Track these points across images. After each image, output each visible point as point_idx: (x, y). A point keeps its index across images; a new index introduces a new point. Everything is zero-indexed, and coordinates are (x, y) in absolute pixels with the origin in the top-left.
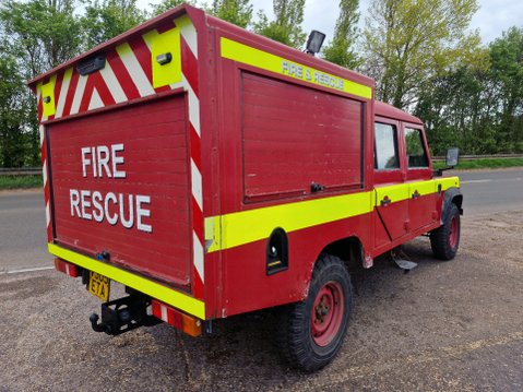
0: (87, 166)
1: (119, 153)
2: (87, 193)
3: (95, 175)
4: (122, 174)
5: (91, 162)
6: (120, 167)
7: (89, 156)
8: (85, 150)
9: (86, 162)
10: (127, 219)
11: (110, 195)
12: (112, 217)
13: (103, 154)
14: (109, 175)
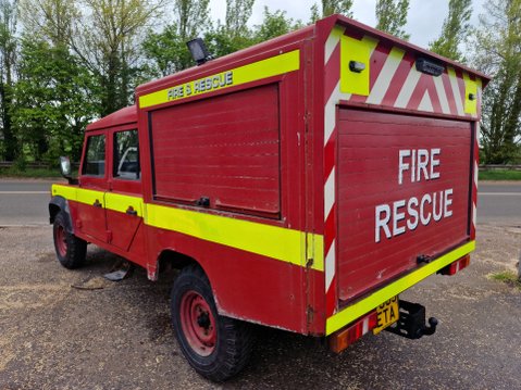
0: (403, 171)
1: (436, 157)
2: (402, 203)
3: (413, 180)
4: (437, 175)
5: (410, 166)
6: (436, 169)
8: (403, 153)
9: (403, 166)
10: (437, 213)
11: (427, 197)
12: (425, 217)
13: (423, 157)
14: (427, 178)
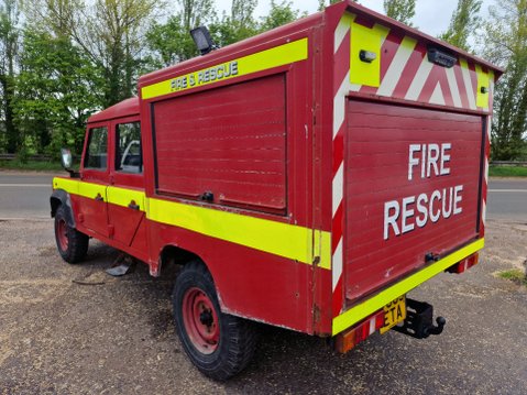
0: (413, 166)
1: (447, 152)
2: (411, 199)
3: (423, 176)
4: (447, 171)
5: (420, 161)
6: (447, 164)
7: (417, 154)
8: (414, 147)
9: (413, 161)
10: (447, 210)
11: (436, 193)
12: (435, 214)
13: (434, 152)
14: (437, 173)
